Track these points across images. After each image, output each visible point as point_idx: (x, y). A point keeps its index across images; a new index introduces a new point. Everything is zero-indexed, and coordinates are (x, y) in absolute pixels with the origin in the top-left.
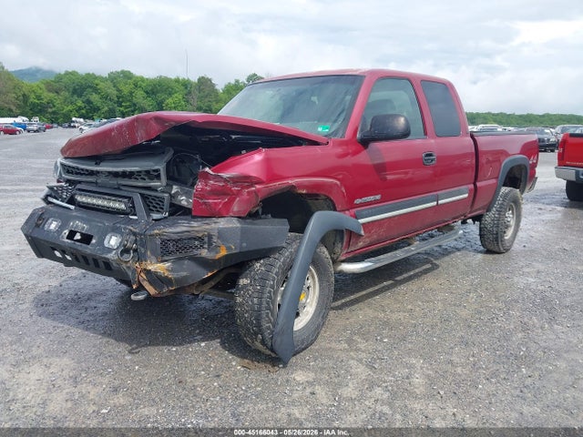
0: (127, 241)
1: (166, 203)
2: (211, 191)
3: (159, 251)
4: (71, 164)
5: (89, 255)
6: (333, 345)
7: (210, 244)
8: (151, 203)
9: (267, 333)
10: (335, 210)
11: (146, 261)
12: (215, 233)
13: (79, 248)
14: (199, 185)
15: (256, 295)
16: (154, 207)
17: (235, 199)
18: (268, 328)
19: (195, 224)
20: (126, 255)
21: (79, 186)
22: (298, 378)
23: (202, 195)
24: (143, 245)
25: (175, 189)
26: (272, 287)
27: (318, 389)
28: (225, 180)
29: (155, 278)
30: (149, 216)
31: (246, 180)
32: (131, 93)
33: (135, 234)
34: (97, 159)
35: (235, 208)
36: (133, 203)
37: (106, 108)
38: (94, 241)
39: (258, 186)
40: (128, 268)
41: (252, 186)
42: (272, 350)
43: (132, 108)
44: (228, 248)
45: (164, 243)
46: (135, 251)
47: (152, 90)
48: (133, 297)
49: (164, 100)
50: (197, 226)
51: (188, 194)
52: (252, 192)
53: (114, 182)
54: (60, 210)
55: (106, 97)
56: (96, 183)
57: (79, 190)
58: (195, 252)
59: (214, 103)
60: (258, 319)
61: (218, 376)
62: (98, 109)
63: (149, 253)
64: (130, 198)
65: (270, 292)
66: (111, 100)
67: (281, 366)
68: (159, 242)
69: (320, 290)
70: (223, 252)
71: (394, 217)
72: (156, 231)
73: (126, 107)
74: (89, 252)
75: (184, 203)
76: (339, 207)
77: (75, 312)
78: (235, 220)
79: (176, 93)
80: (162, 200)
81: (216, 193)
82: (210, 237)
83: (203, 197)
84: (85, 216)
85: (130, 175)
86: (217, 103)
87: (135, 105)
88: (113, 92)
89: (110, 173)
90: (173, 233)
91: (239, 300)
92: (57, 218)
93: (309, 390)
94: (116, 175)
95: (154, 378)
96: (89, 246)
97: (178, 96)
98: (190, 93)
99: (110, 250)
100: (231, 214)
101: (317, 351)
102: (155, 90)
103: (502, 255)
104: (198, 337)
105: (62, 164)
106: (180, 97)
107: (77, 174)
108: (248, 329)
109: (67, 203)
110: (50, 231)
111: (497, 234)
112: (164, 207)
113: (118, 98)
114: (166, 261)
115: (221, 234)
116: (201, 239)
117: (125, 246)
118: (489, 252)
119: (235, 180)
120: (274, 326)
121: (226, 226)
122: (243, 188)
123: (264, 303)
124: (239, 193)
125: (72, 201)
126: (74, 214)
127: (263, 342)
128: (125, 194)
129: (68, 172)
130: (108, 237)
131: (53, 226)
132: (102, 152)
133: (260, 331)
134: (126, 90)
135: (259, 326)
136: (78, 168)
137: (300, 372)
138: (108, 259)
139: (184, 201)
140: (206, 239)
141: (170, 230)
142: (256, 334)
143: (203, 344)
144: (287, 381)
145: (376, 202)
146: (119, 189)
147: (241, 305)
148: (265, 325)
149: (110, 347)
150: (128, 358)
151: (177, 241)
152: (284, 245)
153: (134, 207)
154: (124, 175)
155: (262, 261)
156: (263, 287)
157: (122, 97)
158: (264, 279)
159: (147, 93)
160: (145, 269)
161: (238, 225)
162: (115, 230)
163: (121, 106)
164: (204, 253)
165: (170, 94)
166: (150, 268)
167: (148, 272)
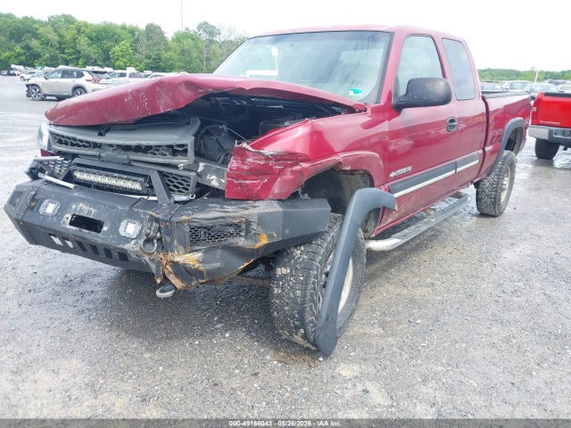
0: (150, 229)
1: (192, 183)
2: (250, 170)
3: (188, 240)
4: (65, 134)
5: (101, 245)
6: (367, 330)
7: (248, 232)
8: (172, 182)
9: (310, 328)
10: (372, 186)
11: (172, 251)
12: (255, 219)
13: (88, 237)
14: (234, 163)
15: (298, 286)
16: (175, 186)
17: (275, 179)
18: (312, 322)
19: (230, 208)
20: (148, 245)
21: (76, 160)
22: (344, 373)
23: (237, 174)
24: (169, 233)
25: (202, 166)
26: (316, 277)
27: (369, 386)
28: (267, 158)
29: (183, 271)
30: (170, 197)
31: (290, 158)
32: (75, 39)
33: (157, 220)
34: (102, 129)
35: (276, 189)
36: (150, 181)
37: (48, 55)
38: (105, 228)
39: (304, 165)
40: (152, 260)
41: (296, 164)
42: (314, 344)
43: (77, 56)
44: (270, 236)
45: (195, 231)
46: (160, 240)
47: (97, 36)
48: (158, 293)
49: (111, 47)
50: (233, 211)
51: (219, 173)
52: (296, 171)
53: (123, 156)
54: (57, 190)
55: (46, 43)
56: (100, 157)
57: (79, 165)
58: (231, 241)
59: (163, 52)
60: (302, 312)
61: (255, 374)
62: (37, 56)
63: (175, 243)
64: (146, 176)
65: (314, 283)
66: (52, 46)
67: (321, 359)
68: (187, 229)
69: (354, 272)
70: (264, 241)
71: (420, 189)
72: (184, 217)
73: (70, 55)
74: (100, 241)
75: (215, 183)
76: (376, 183)
77: (70, 300)
78: (275, 204)
79: (123, 40)
80: (185, 179)
81: (256, 172)
82: (248, 223)
83: (238, 177)
84: (89, 198)
85: (146, 149)
86: (166, 52)
87: (79, 52)
88: (54, 37)
89: (119, 146)
90: (205, 219)
91: (276, 291)
92: (54, 199)
93: (360, 388)
94: (127, 148)
95: (184, 382)
96: (100, 235)
97: (125, 44)
98: (137, 40)
99: (127, 240)
100: (271, 197)
101: (353, 337)
102: (100, 37)
103: (497, 219)
104: (219, 326)
105: (52, 133)
106: (128, 44)
107: (73, 145)
108: (288, 323)
109: (64, 180)
110: (46, 216)
111: (495, 198)
112: (190, 188)
113: (60, 43)
114: (196, 251)
115: (262, 219)
116: (237, 226)
117: (147, 235)
118: (483, 215)
119: (278, 158)
120: (317, 319)
121: (266, 210)
122: (286, 166)
123: (308, 295)
124: (281, 172)
125: (69, 177)
126: (76, 194)
127: (305, 337)
128: (140, 172)
129: (60, 142)
130: (123, 224)
131: (50, 208)
132: (110, 121)
133: (303, 325)
134: (68, 36)
135: (302, 319)
136: (75, 139)
137: (342, 365)
138: (126, 250)
139: (214, 181)
140: (244, 226)
141: (201, 216)
142: (297, 328)
143: (227, 335)
144: (333, 377)
145: (408, 174)
146: (129, 164)
147: (279, 297)
148: (309, 318)
149: (123, 342)
150: (147, 355)
151: (209, 229)
152: (326, 229)
153: (151, 187)
154: (138, 149)
155: (302, 248)
156: (307, 277)
157: (65, 43)
158: (307, 269)
159: (91, 39)
160: (171, 261)
161: (280, 209)
162: (132, 216)
163: (63, 53)
164: (241, 242)
165: (117, 42)
166: (177, 259)
167: (175, 264)
